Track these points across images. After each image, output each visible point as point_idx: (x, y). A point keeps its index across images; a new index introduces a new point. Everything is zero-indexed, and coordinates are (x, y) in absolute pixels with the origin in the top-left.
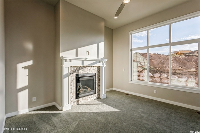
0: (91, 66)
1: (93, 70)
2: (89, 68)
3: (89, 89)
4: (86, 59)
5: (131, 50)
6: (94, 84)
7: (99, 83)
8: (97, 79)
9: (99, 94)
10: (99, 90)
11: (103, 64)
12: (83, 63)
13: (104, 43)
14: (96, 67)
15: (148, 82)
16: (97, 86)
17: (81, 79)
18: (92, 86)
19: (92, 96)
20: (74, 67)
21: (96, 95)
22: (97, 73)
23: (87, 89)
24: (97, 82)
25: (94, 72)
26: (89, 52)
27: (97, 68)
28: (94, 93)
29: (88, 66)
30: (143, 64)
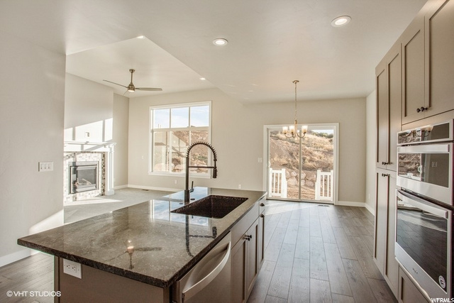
1: (95, 157)
2: (89, 154)
3: (88, 183)
4: (87, 143)
5: (153, 131)
6: (96, 176)
7: (104, 174)
8: (100, 170)
9: (104, 190)
10: (104, 185)
11: (111, 150)
12: (82, 147)
13: (112, 119)
14: (98, 152)
15: (171, 172)
16: (100, 179)
17: (78, 169)
18: (93, 178)
19: (94, 191)
20: (68, 152)
21: (100, 191)
22: (100, 162)
23: (86, 182)
24: (100, 173)
25: (96, 159)
26: (88, 133)
27: (100, 154)
28: (97, 188)
29: (88, 152)
30: (178, 149)
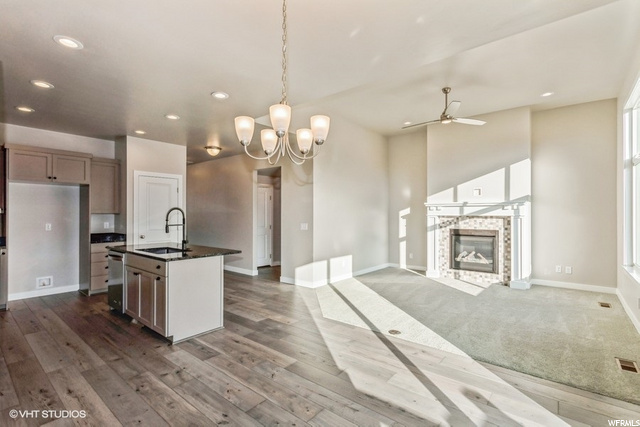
0: (478, 217)
1: (491, 224)
2: (479, 220)
3: (484, 261)
7: (508, 252)
8: (502, 244)
9: (508, 278)
12: (462, 211)
14: (498, 218)
16: (501, 259)
19: (489, 275)
20: (448, 217)
21: (500, 278)
22: (501, 232)
24: (501, 249)
25: (492, 228)
26: (480, 190)
28: (494, 270)
